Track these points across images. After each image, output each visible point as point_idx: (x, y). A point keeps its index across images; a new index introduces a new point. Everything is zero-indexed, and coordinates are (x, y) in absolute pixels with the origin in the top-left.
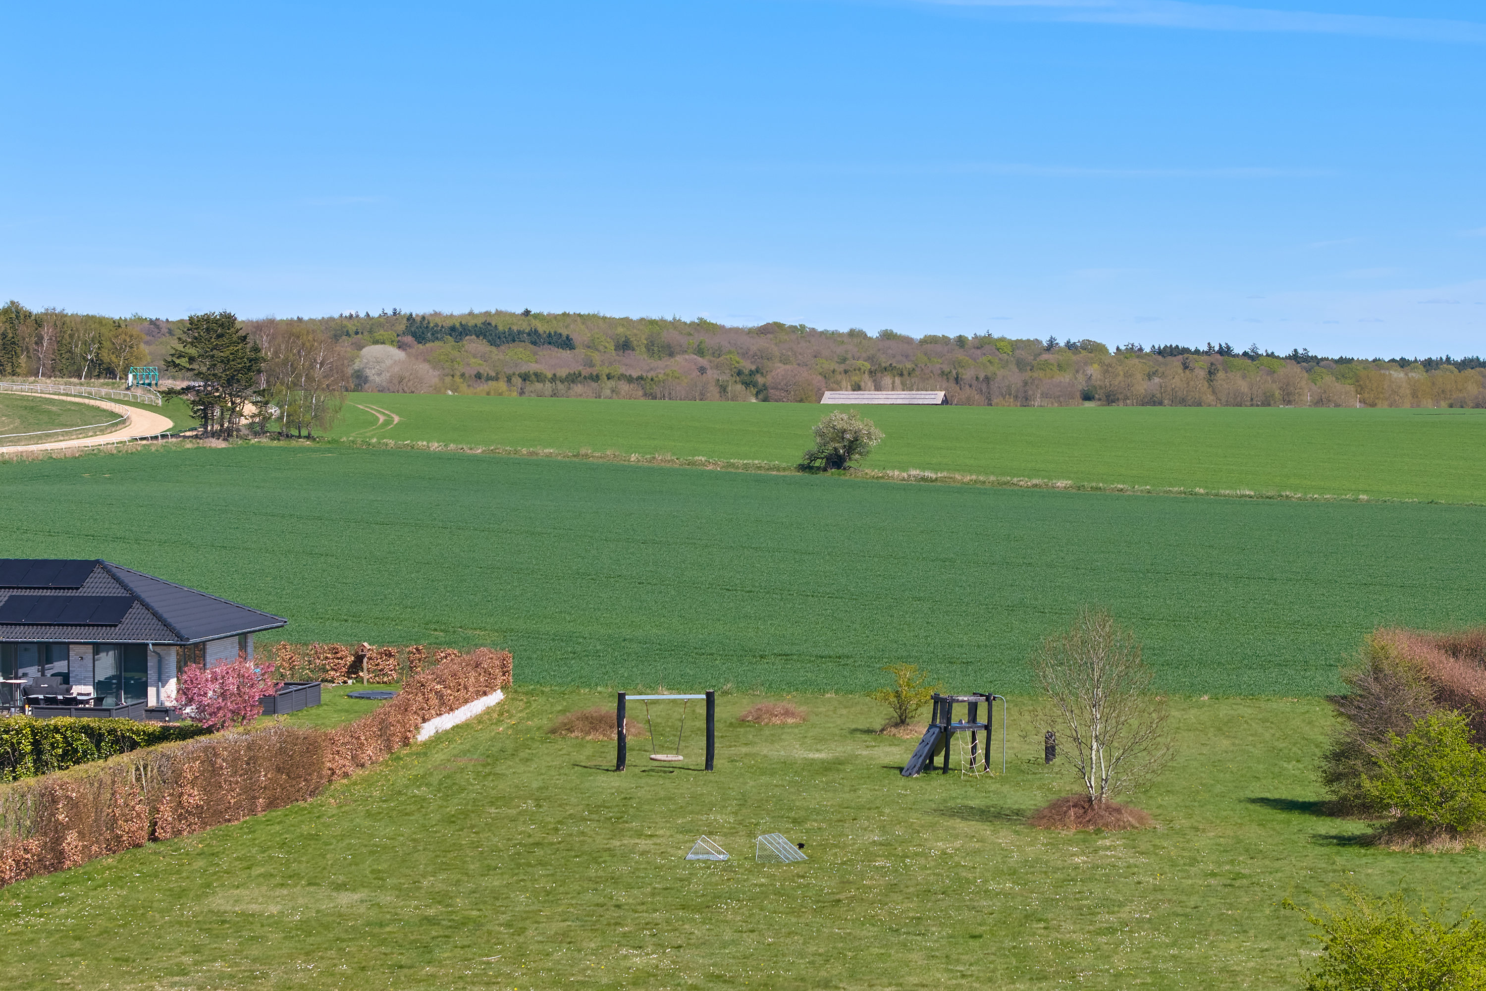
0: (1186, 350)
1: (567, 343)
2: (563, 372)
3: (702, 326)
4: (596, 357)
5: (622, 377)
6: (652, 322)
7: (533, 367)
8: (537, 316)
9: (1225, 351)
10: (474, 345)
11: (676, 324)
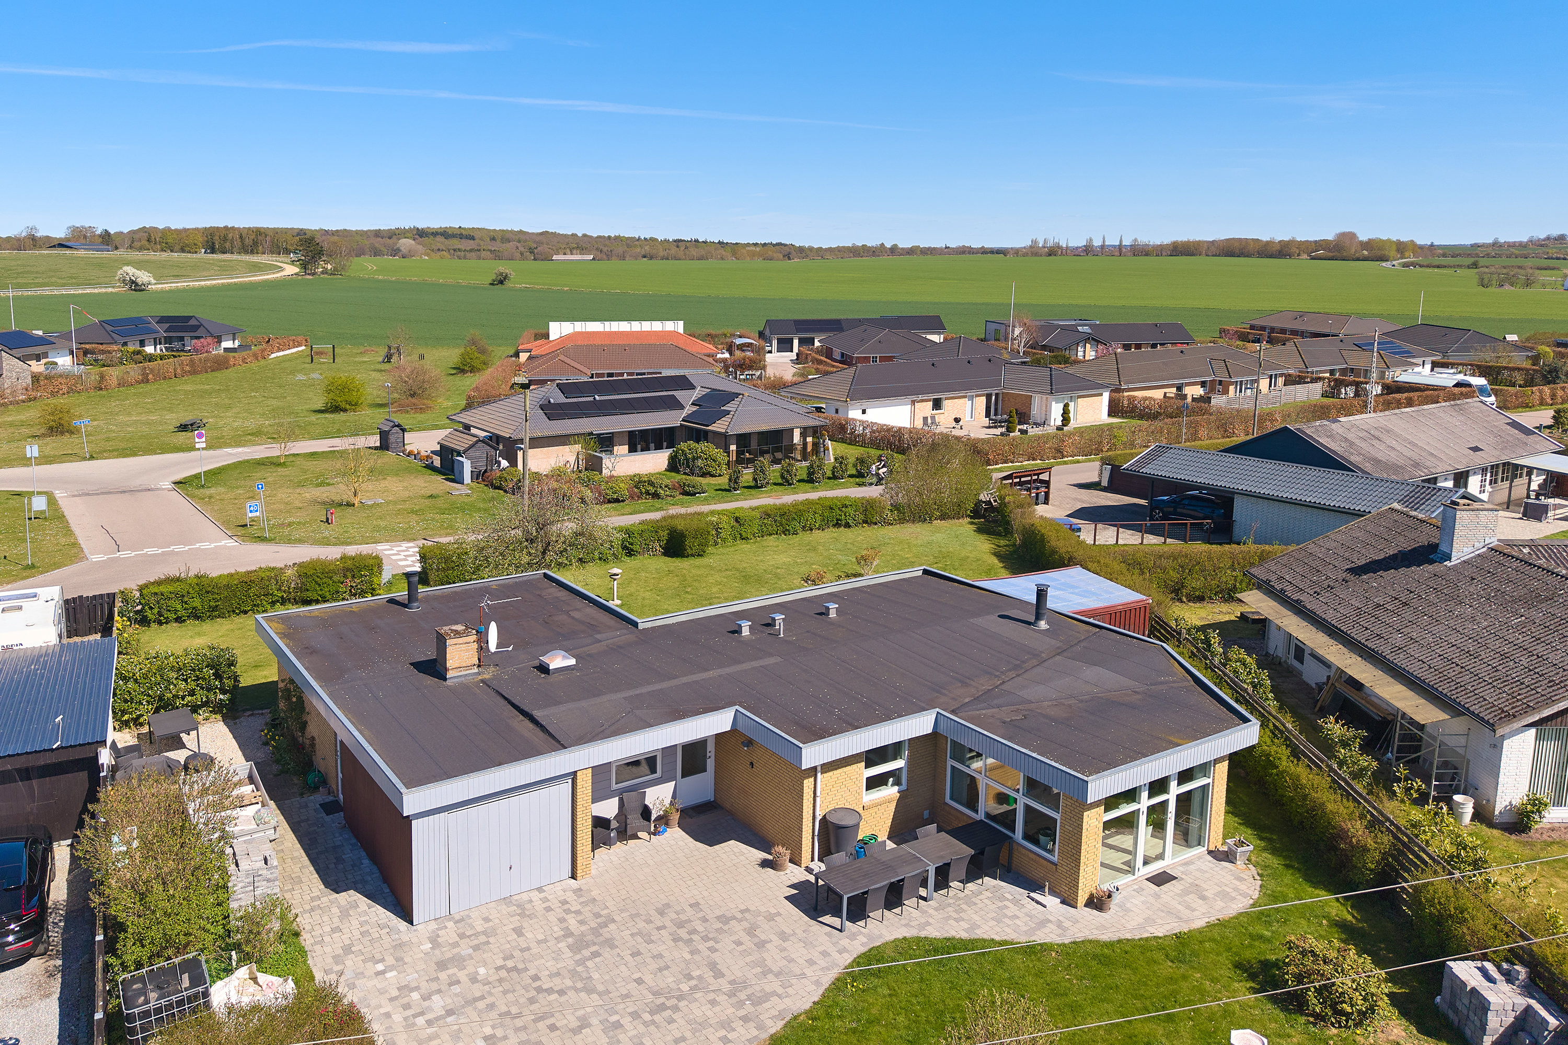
0: (684, 241)
1: (473, 238)
2: (468, 249)
3: (521, 232)
4: (482, 243)
5: (489, 250)
6: (503, 231)
7: (460, 247)
8: (464, 229)
9: (697, 241)
10: (440, 239)
11: (512, 231)
